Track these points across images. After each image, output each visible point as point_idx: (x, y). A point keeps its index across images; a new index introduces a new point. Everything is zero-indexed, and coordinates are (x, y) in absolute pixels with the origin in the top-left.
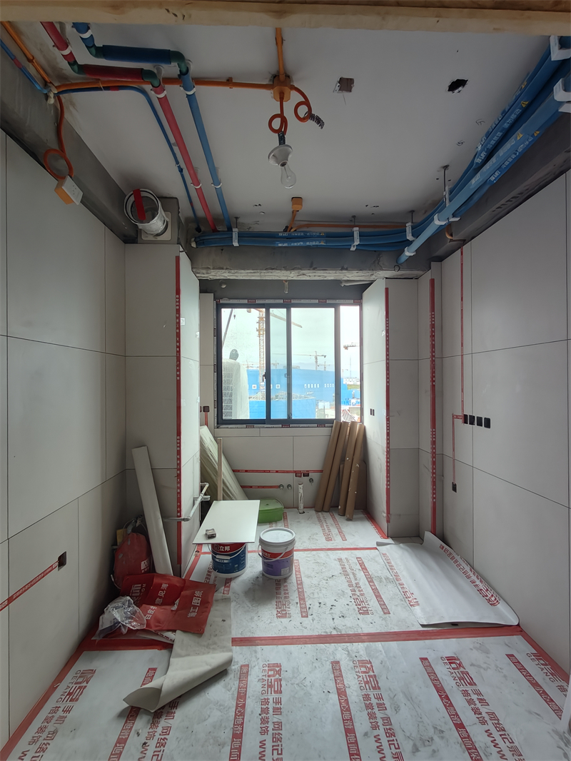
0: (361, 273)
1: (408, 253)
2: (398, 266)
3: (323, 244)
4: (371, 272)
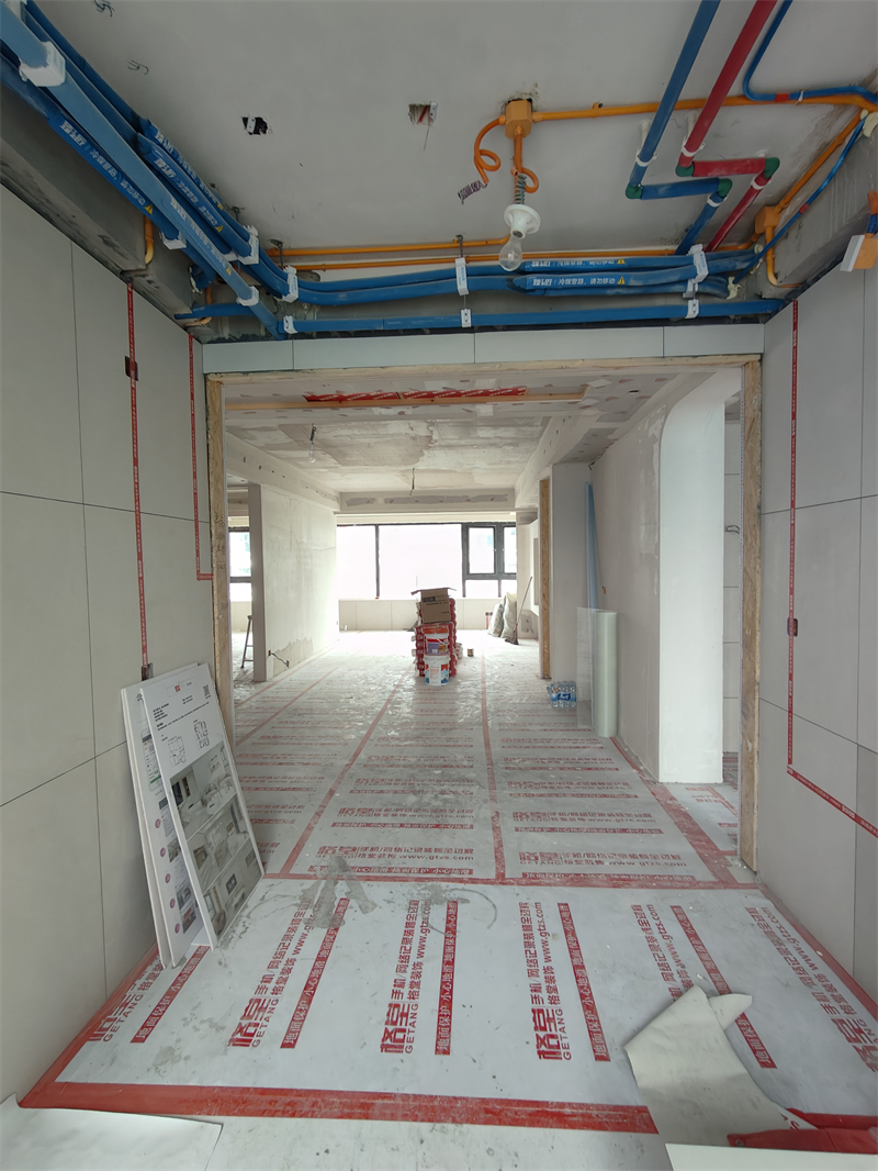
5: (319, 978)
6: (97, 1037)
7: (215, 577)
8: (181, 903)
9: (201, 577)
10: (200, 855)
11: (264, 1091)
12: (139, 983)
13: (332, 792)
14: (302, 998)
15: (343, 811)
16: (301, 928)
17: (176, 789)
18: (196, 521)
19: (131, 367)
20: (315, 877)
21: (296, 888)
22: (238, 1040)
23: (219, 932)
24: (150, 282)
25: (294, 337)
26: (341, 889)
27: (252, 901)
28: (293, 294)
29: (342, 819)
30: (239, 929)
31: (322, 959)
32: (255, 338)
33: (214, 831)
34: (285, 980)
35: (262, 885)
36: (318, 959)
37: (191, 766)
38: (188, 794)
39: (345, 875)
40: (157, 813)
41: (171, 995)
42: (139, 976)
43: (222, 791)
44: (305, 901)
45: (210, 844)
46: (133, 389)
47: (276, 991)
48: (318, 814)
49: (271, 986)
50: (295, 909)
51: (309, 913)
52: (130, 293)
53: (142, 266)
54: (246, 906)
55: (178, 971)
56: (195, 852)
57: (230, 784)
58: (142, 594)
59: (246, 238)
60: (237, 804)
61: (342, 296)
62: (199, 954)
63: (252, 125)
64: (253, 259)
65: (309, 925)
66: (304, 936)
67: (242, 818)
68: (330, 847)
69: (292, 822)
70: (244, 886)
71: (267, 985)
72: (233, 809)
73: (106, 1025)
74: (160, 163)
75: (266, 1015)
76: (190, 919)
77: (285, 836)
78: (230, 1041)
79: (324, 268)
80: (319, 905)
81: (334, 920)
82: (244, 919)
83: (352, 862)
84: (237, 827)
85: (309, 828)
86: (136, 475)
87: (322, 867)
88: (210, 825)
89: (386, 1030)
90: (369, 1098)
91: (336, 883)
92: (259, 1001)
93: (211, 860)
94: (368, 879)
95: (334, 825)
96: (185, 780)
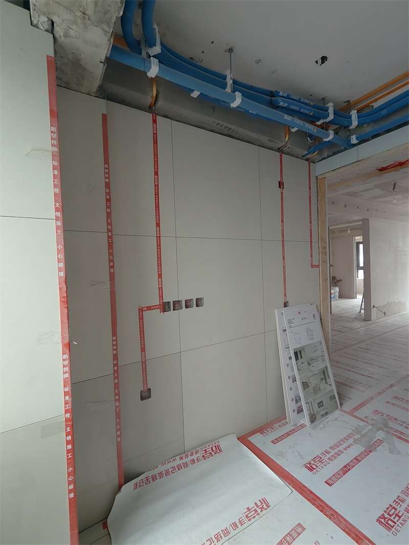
5: (353, 467)
6: (262, 433)
7: (320, 266)
8: (297, 402)
9: (312, 266)
10: (305, 385)
11: (312, 493)
12: (279, 424)
13: (392, 386)
14: (341, 470)
15: (396, 397)
16: (351, 441)
17: (296, 354)
18: (311, 242)
19: (281, 185)
20: (367, 422)
21: (355, 422)
22: (307, 466)
23: (312, 422)
24: (289, 148)
25: (359, 144)
26: (380, 435)
27: (331, 417)
28: (355, 123)
29: (394, 401)
30: (322, 426)
31: (357, 460)
32: (339, 152)
33: (313, 378)
34: (336, 458)
35: (337, 413)
36: (355, 459)
37: (304, 347)
38: (302, 358)
39: (386, 429)
40: (288, 361)
41: (288, 434)
42: (280, 422)
43: (319, 362)
44: (358, 430)
45: (310, 383)
46: (282, 193)
47: (329, 459)
48: (379, 394)
49: (329, 456)
50: (351, 431)
51: (357, 436)
52: (281, 155)
53: (284, 144)
54: (327, 418)
55: (293, 428)
56: (303, 383)
57: (324, 360)
58: (284, 273)
59: (326, 110)
60: (327, 371)
61: (384, 112)
62: (302, 426)
63: (320, 62)
64: (331, 117)
65: (356, 441)
66: (352, 445)
67: (329, 378)
68: (381, 412)
69: (363, 392)
70: (327, 408)
71: (327, 454)
72: (324, 372)
73: (265, 431)
74: (281, 104)
75: (322, 465)
76: (300, 410)
77: (355, 397)
78: (305, 465)
79: (376, 101)
80: (364, 435)
81: (370, 446)
82: (325, 423)
83: (392, 424)
84: (326, 381)
85: (372, 398)
86: (283, 226)
87: (372, 419)
88: (311, 375)
89: (383, 515)
90: (361, 535)
91: (378, 430)
92: (321, 458)
93: (310, 389)
94: (400, 438)
95: (387, 402)
96: (300, 351)
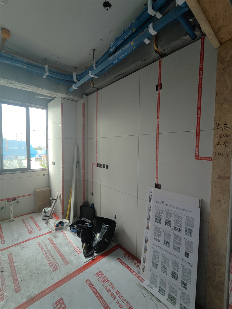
0: (49, 92)
1: (74, 87)
2: (68, 93)
3: (26, 68)
4: (54, 93)
9: (198, 158)
12: (137, 263)
18: (198, 131)
19: (159, 87)
41: (128, 267)
47: (106, 287)
52: (160, 61)
55: (136, 271)
58: (157, 160)
62: (140, 278)
73: (127, 256)
86: (158, 122)
92: (107, 282)
